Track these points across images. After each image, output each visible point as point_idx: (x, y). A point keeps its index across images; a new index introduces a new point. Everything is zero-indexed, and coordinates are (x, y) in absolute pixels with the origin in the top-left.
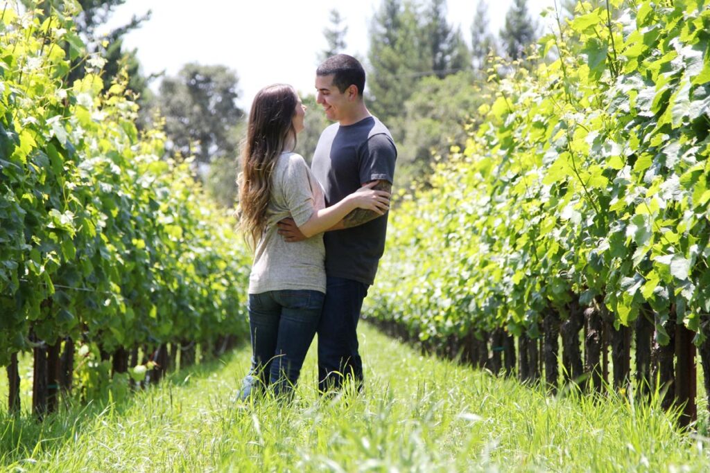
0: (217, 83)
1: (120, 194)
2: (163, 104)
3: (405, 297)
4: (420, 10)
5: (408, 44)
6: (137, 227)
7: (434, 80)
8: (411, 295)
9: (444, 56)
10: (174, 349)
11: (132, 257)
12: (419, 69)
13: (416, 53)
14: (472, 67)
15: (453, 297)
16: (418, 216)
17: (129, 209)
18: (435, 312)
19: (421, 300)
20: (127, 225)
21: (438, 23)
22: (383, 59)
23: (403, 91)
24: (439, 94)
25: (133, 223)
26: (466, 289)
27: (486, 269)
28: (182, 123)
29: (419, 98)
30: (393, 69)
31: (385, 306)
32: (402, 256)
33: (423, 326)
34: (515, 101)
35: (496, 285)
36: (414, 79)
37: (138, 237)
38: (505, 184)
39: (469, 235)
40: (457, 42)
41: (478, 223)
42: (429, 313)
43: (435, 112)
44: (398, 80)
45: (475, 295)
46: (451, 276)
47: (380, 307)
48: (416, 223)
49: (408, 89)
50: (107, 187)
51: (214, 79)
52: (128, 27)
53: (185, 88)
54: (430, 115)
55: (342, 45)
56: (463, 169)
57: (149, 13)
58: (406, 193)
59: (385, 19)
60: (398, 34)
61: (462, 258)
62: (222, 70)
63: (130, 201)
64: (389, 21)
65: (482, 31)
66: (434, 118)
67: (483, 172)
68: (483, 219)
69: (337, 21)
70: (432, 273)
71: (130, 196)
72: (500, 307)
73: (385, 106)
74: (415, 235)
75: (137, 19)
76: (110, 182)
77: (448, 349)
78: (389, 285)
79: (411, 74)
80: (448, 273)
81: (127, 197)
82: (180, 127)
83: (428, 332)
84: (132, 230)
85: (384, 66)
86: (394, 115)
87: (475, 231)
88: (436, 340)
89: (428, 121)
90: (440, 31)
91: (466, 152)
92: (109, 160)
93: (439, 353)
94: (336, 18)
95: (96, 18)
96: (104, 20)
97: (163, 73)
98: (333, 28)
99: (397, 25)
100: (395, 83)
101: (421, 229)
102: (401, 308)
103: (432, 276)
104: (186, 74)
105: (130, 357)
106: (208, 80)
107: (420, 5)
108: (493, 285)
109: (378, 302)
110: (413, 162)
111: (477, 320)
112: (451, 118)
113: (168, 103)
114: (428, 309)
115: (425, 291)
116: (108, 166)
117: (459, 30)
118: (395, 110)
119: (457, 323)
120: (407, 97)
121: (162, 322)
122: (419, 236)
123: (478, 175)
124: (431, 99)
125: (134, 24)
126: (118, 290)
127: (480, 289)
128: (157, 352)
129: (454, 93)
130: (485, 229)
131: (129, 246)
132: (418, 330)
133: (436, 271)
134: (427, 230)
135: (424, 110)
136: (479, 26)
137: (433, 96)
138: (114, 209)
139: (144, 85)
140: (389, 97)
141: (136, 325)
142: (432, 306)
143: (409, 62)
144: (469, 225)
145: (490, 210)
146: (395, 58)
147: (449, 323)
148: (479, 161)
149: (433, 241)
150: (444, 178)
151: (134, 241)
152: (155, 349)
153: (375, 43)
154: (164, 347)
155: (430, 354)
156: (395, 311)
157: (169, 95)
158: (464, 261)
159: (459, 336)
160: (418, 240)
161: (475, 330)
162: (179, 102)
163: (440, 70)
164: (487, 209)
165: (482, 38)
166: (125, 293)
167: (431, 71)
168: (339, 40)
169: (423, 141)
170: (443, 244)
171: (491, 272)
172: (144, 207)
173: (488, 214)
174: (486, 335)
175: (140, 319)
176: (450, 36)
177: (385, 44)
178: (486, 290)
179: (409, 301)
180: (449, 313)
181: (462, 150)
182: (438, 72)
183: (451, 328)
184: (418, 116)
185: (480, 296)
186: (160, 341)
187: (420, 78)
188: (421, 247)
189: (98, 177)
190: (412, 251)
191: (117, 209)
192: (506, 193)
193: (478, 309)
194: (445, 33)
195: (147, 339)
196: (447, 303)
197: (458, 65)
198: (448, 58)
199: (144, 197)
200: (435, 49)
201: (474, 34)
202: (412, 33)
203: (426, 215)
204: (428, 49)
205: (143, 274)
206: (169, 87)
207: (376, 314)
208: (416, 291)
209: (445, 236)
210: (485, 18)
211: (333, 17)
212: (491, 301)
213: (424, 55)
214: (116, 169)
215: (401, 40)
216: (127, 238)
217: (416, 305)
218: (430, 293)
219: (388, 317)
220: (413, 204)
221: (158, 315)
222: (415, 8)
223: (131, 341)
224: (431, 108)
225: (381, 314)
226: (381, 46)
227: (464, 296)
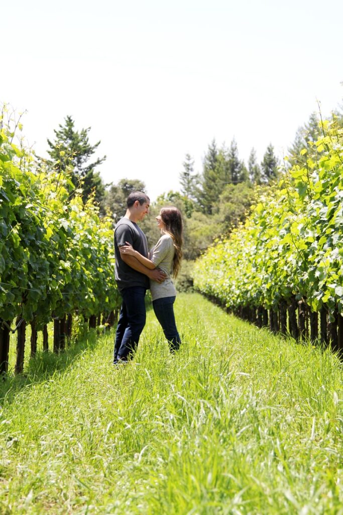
0: (135, 187)
1: (92, 248)
2: (112, 197)
3: (220, 286)
4: (226, 154)
5: (220, 169)
6: (99, 262)
7: (232, 185)
8: (222, 285)
9: (236, 174)
10: (117, 312)
11: (97, 276)
12: (225, 180)
13: (224, 173)
14: (249, 179)
15: (240, 290)
16: (225, 251)
17: (96, 254)
18: (233, 295)
19: (226, 289)
20: (95, 261)
21: (234, 160)
22: (210, 176)
23: (219, 190)
24: (234, 192)
25: (98, 260)
26: (246, 287)
27: (255, 280)
28: (120, 206)
29: (226, 193)
30: (214, 180)
31: (211, 289)
32: (218, 267)
33: (227, 301)
34: (267, 204)
35: (259, 287)
36: (223, 185)
37: (100, 267)
38: (263, 242)
39: (247, 263)
40: (242, 168)
41: (251, 258)
42: (230, 295)
43: (232, 200)
44: (216, 185)
45: (250, 290)
46: (239, 280)
47: (208, 289)
48: (224, 254)
49: (220, 189)
50: (86, 245)
51: (134, 186)
52: (96, 163)
53: (122, 190)
54: (230, 201)
55: (192, 170)
56: (244, 232)
57: (105, 157)
58: (219, 240)
59: (210, 158)
60: (217, 164)
61: (244, 273)
62: (138, 182)
63: (96, 251)
64: (212, 159)
65: (253, 163)
66: (232, 202)
67: (253, 235)
68: (253, 256)
69: (189, 159)
70: (231, 278)
71: (96, 248)
72: (261, 297)
73: (211, 197)
74: (223, 259)
75: (100, 160)
76: (87, 243)
77: (238, 311)
78: (213, 280)
79: (222, 182)
80: (238, 279)
81: (95, 249)
82: (119, 207)
83: (230, 303)
84: (97, 263)
85: (210, 179)
86: (214, 201)
87: (250, 261)
88: (233, 307)
89: (229, 204)
90: (235, 163)
91: (246, 225)
92: (87, 233)
93: (235, 313)
94: (189, 158)
95: (82, 160)
96: (85, 160)
97: (112, 183)
98: (188, 162)
99: (216, 160)
100: (215, 186)
101: (226, 256)
102: (218, 291)
103: (231, 279)
104: (121, 184)
105: (97, 318)
106: (131, 187)
107: (226, 152)
108: (258, 287)
109: (208, 287)
110: (223, 222)
111: (251, 301)
112: (240, 202)
113: (114, 197)
114: (229, 293)
115: (228, 285)
116: (86, 236)
117: (243, 163)
118: (215, 198)
119: (242, 301)
120: (220, 193)
121: (111, 303)
122: (225, 260)
123: (251, 237)
124: (231, 194)
125: (98, 162)
126: (91, 291)
127: (252, 288)
128: (109, 316)
129: (241, 191)
130: (254, 261)
131: (96, 271)
132: (225, 302)
133: (233, 277)
134: (229, 257)
135: (228, 199)
136: (252, 160)
137: (231, 192)
138: (89, 255)
139: (104, 189)
140: (212, 193)
141: (99, 305)
142: (231, 293)
143: (221, 177)
144: (247, 258)
145: (256, 252)
146: (215, 175)
147: (239, 300)
148: (251, 229)
149: (232, 263)
150: (236, 235)
151: (98, 269)
152: (108, 314)
153: (206, 168)
154: (112, 312)
155: (231, 313)
156: (215, 292)
157: (115, 194)
158: (245, 275)
159: (243, 306)
160: (225, 262)
161: (250, 305)
162: (119, 196)
163: (235, 181)
164: (255, 252)
165: (253, 166)
166: (95, 292)
167: (231, 181)
168: (190, 168)
169: (227, 213)
170: (236, 265)
171: (257, 281)
172: (102, 253)
173: (255, 254)
174: (255, 308)
175: (101, 303)
176: (239, 165)
177: (210, 169)
178: (255, 289)
179: (221, 289)
180: (239, 296)
181: (244, 223)
182: (234, 182)
183: (240, 303)
184: (225, 201)
185: (252, 291)
186: (110, 311)
187: (226, 184)
188: (226, 265)
189: (82, 241)
190: (222, 266)
191: (90, 255)
192: (263, 246)
193: (251, 296)
194: (237, 164)
195: (104, 311)
196: (238, 292)
197: (243, 178)
198: (238, 175)
199: (102, 248)
200: (233, 171)
201: (250, 164)
202: (222, 164)
203: (228, 251)
204: (229, 171)
205: (102, 283)
206: (114, 190)
207: (207, 292)
208: (224, 284)
209: (237, 261)
210: (254, 157)
211: (187, 157)
212: (257, 294)
213: (228, 173)
214: (90, 237)
215: (218, 167)
216: (95, 267)
217: (224, 291)
218: (230, 286)
219: (212, 294)
220: (222, 245)
221: (109, 300)
222: (224, 153)
223: (97, 312)
224: (231, 198)
225: (209, 292)
226: (208, 170)
227: (245, 290)
